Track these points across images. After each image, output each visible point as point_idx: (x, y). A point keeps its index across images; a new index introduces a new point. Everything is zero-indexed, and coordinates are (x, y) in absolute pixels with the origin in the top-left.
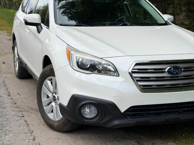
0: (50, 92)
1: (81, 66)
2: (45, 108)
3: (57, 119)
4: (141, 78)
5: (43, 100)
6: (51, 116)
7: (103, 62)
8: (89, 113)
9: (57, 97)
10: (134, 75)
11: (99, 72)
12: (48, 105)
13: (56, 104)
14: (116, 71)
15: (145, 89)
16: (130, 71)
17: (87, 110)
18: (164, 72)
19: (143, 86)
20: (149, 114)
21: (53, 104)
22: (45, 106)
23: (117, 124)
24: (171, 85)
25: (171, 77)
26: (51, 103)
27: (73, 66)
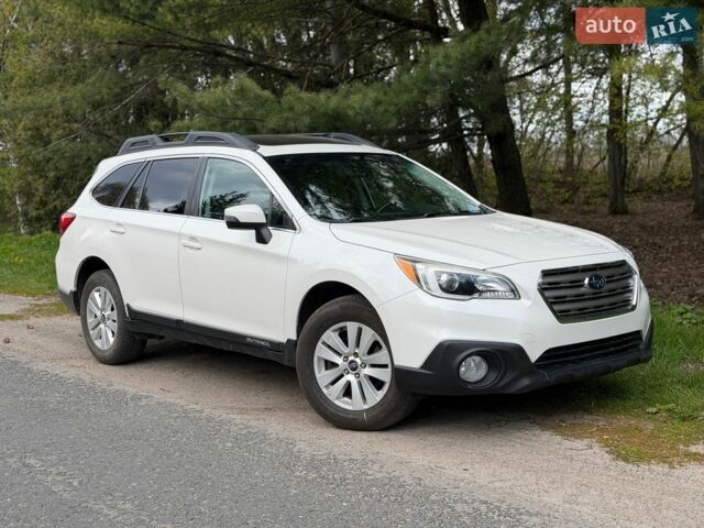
0: (340, 355)
1: (448, 288)
2: (326, 390)
4: (555, 298)
9: (359, 362)
10: (547, 294)
11: (481, 292)
12: (334, 384)
13: (357, 377)
19: (561, 311)
22: (326, 386)
24: (595, 307)
25: (593, 294)
26: (342, 376)
27: (429, 289)
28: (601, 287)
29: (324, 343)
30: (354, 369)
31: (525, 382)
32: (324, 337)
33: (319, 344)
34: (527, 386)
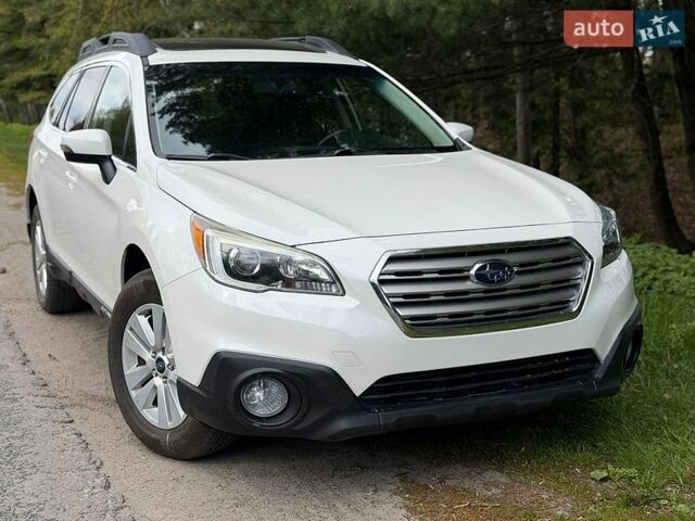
0: (148, 348)
1: (237, 271)
2: (133, 394)
3: (170, 425)
4: (406, 296)
5: (127, 372)
6: (151, 416)
7: (298, 257)
8: (264, 401)
9: (167, 362)
10: (387, 290)
11: (289, 284)
12: (143, 386)
13: (165, 382)
14: (335, 279)
15: (418, 327)
16: (375, 278)
17: (259, 394)
18: (467, 278)
19: (412, 318)
20: (431, 397)
21: (158, 381)
22: (135, 389)
23: (346, 430)
24: (488, 312)
25: (485, 292)
26: (150, 378)
27: (212, 270)
28: (501, 280)
29: (131, 329)
30: (162, 371)
31: (343, 424)
32: (131, 321)
33: (127, 330)
34: (344, 432)
